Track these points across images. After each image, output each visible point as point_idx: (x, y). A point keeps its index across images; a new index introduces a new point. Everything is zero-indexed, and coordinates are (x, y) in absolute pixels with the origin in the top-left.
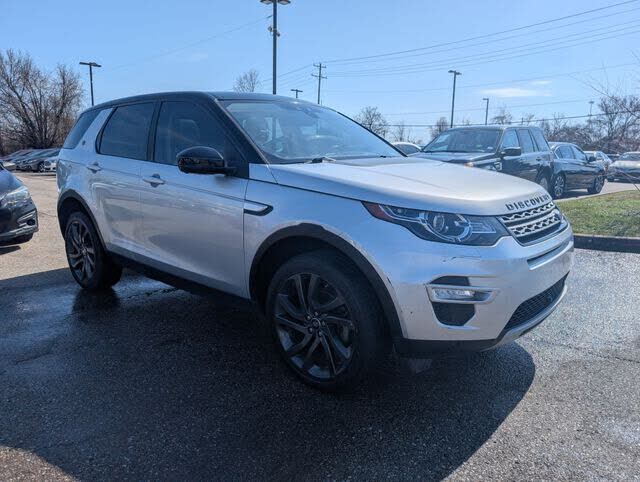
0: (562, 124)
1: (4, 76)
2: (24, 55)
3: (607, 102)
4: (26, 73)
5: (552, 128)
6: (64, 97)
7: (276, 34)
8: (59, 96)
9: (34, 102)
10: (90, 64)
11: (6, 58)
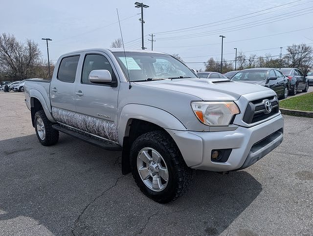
0: (270, 59)
1: (2, 46)
2: (11, 36)
3: (291, 48)
4: (12, 45)
5: (265, 61)
6: (30, 55)
7: (143, 22)
8: (28, 54)
9: (16, 58)
10: (47, 39)
11: (3, 37)
